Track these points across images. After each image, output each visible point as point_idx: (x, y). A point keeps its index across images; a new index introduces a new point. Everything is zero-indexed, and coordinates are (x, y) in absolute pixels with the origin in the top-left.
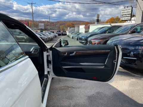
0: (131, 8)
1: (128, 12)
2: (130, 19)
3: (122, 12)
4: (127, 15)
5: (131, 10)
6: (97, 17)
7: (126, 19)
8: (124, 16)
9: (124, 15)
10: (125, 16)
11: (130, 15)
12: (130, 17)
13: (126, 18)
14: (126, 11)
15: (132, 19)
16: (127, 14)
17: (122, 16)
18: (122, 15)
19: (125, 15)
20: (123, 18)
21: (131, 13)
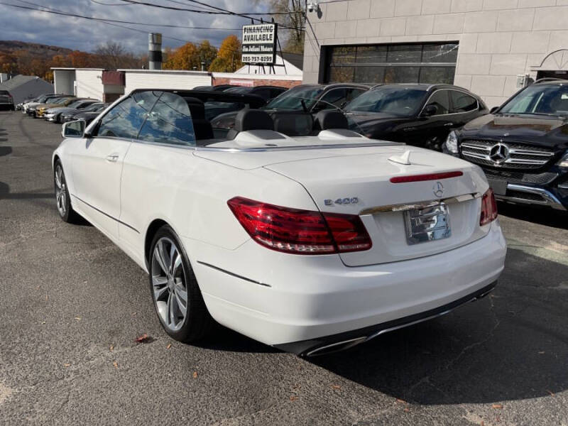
0: (273, 26)
1: (264, 38)
2: (272, 62)
3: (246, 34)
4: (263, 49)
5: (273, 33)
6: (153, 43)
7: (260, 61)
8: (251, 49)
9: (252, 45)
10: (257, 50)
11: (271, 49)
12: (272, 56)
13: (260, 56)
14: (258, 34)
15: (277, 63)
16: (262, 45)
17: (247, 50)
18: (247, 46)
19: (257, 46)
20: (251, 56)
21: (272, 42)
